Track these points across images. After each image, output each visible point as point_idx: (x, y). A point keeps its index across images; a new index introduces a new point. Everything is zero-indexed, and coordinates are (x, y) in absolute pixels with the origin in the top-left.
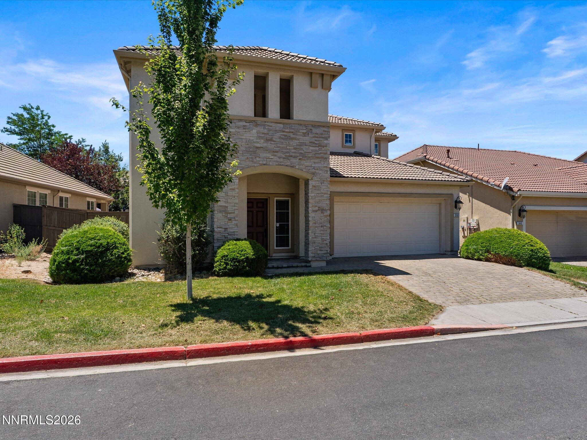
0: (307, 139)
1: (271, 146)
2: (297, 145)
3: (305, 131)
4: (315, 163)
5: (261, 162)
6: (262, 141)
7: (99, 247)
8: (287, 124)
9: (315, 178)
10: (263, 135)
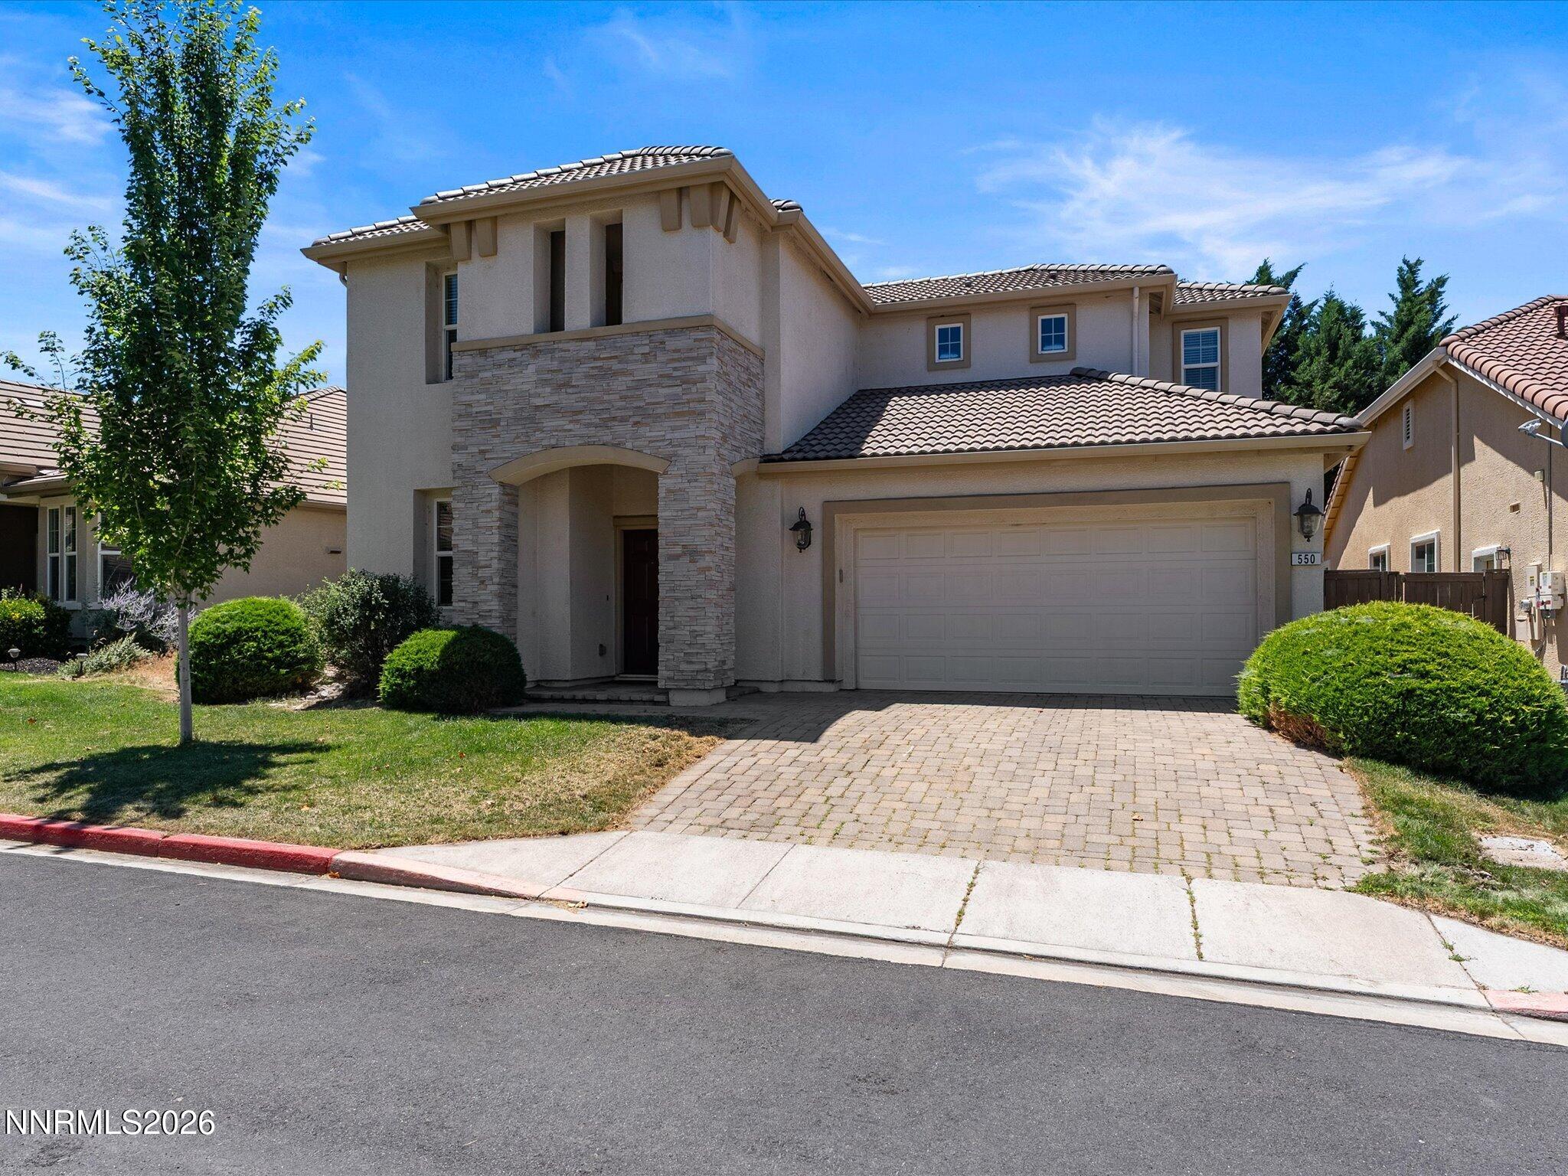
0: (650, 370)
1: (567, 399)
2: (629, 389)
3: (646, 349)
4: (674, 429)
5: (545, 443)
6: (548, 390)
8: (603, 338)
9: (673, 470)
10: (549, 376)
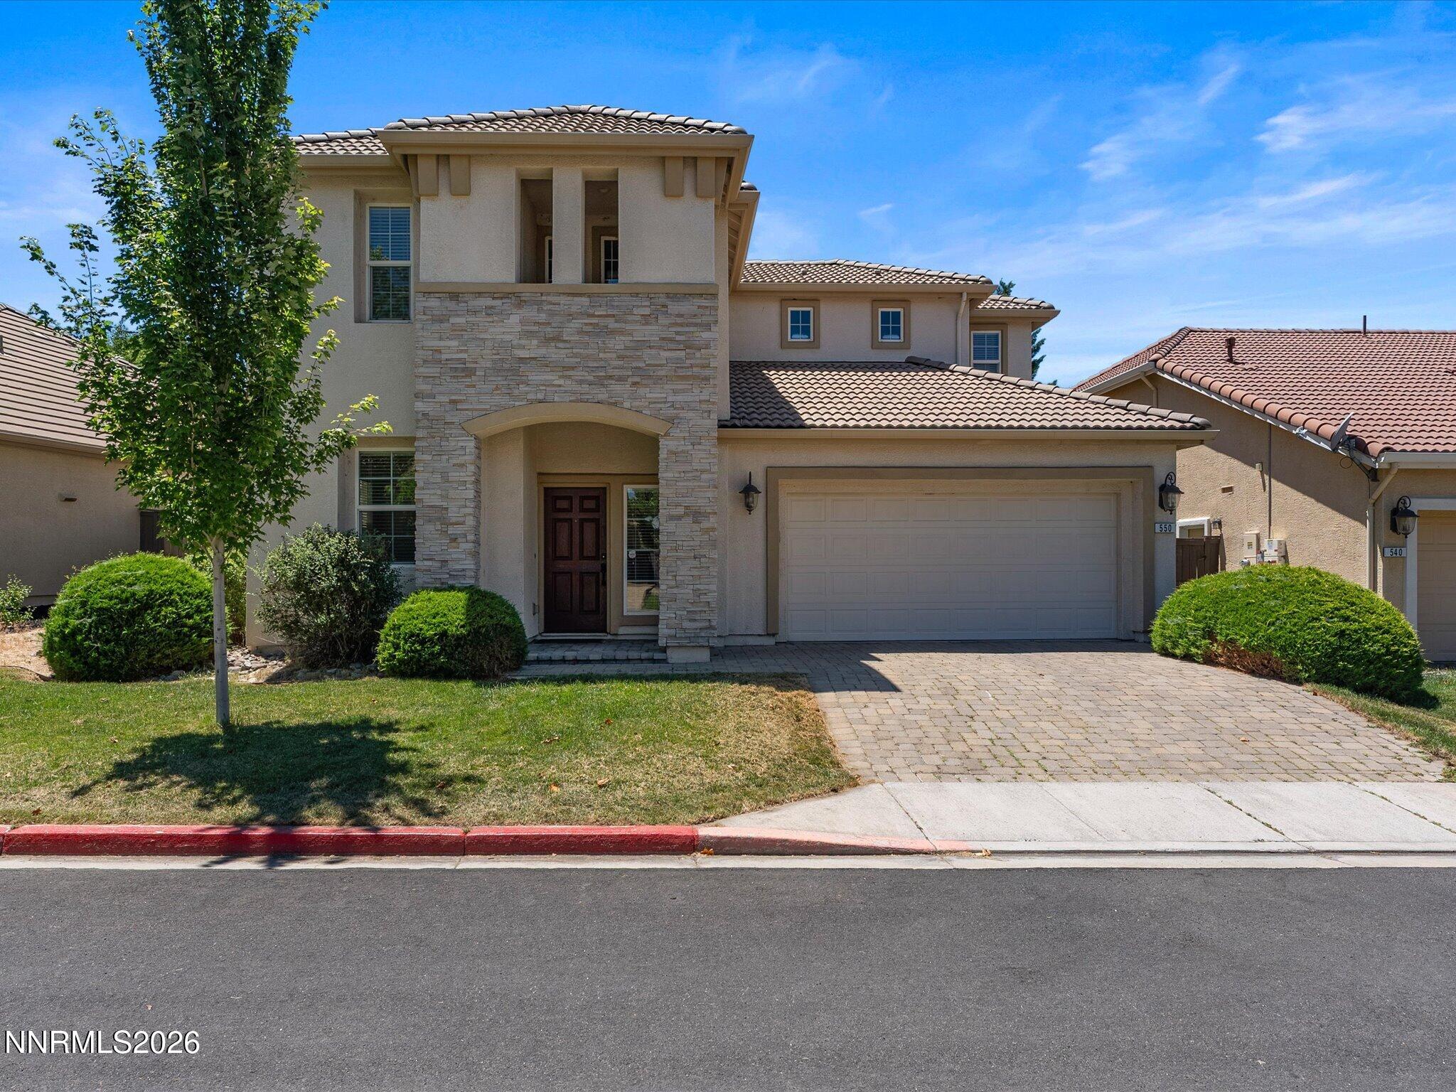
0: (651, 332)
1: (555, 353)
2: (626, 348)
3: (647, 311)
4: (675, 392)
5: (530, 396)
6: (535, 342)
7: (126, 601)
8: (598, 295)
9: (676, 432)
10: (536, 328)
